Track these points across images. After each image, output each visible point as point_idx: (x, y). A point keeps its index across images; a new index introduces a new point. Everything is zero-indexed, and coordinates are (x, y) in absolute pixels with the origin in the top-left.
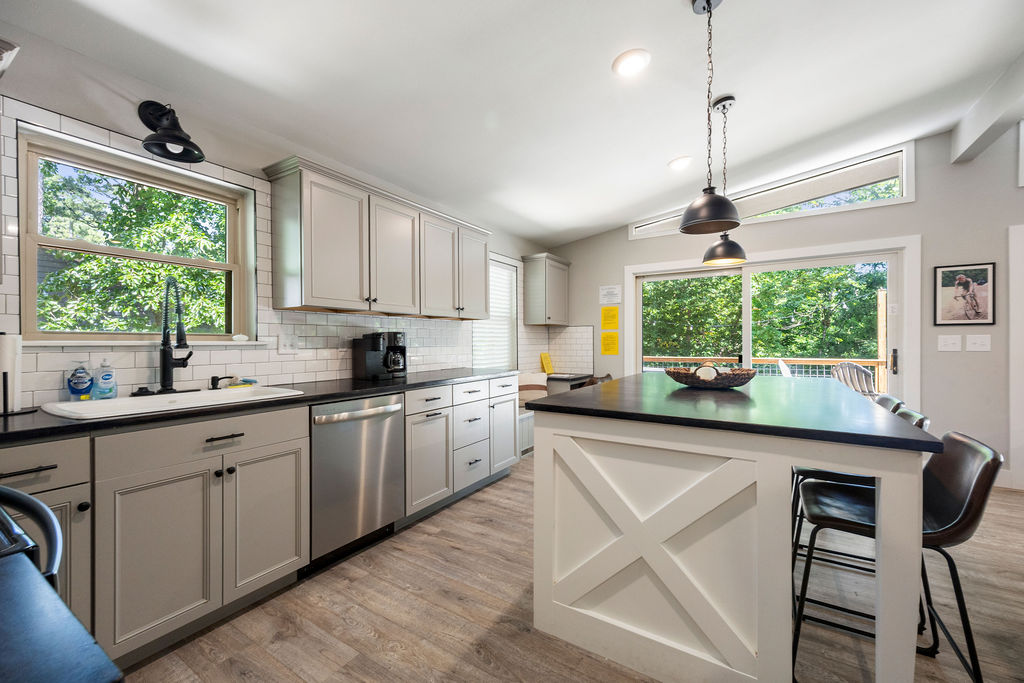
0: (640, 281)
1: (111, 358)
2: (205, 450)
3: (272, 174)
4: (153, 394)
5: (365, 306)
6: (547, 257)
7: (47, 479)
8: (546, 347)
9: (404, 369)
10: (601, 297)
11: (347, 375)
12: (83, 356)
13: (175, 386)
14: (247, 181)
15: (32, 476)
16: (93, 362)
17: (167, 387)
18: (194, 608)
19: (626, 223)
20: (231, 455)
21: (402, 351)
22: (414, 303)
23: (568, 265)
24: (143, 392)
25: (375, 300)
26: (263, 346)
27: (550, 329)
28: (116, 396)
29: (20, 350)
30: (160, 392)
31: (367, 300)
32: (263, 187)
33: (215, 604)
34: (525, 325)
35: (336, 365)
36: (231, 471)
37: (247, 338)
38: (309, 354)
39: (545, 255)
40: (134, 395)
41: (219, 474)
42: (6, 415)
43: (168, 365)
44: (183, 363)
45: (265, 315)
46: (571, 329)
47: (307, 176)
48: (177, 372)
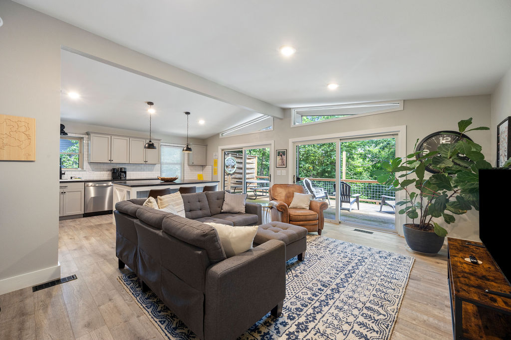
0: (223, 151)
3: (88, 134)
5: (110, 162)
6: (192, 144)
8: (201, 172)
9: (126, 177)
13: (62, 178)
14: (81, 136)
19: (218, 132)
20: (65, 190)
21: (125, 172)
22: (127, 160)
23: (207, 146)
25: (112, 161)
26: (85, 171)
27: (203, 166)
31: (110, 160)
32: (86, 137)
33: (62, 215)
34: (188, 165)
35: (107, 175)
36: (65, 193)
37: (81, 169)
38: (98, 173)
41: (62, 193)
43: (62, 174)
44: (64, 174)
45: (86, 165)
46: (207, 166)
47: (92, 135)
48: (63, 176)
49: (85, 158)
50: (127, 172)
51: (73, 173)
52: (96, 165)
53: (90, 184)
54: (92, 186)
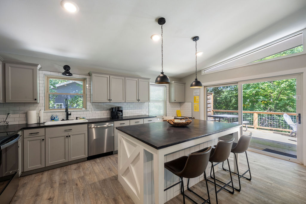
0: (206, 88)
1: (57, 114)
2: (65, 132)
3: (89, 74)
4: (65, 120)
5: (109, 101)
6: (174, 82)
7: (38, 135)
8: (179, 108)
10: (194, 93)
11: (109, 117)
12: (54, 113)
13: (69, 119)
14: (85, 77)
15: (36, 134)
16: (54, 115)
17: (67, 119)
18: (62, 161)
19: (201, 69)
20: (70, 133)
21: (122, 111)
22: (123, 99)
23: (185, 84)
24: (63, 120)
25: (111, 100)
26: (88, 111)
27: (181, 103)
28: (58, 121)
29: (43, 112)
30: (66, 120)
31: (109, 100)
32: (88, 77)
33: (67, 161)
34: (169, 102)
35: (106, 114)
36: (69, 136)
37: (85, 109)
38: (99, 112)
39: (173, 82)
40: (61, 120)
41: (67, 136)
42: (40, 123)
43: (68, 115)
44: (70, 114)
45: (89, 104)
46: (186, 103)
47: (93, 75)
48: (69, 116)
49: (88, 99)
50: (123, 111)
51: (79, 113)
52: (97, 105)
53: (93, 125)
54: (94, 128)
